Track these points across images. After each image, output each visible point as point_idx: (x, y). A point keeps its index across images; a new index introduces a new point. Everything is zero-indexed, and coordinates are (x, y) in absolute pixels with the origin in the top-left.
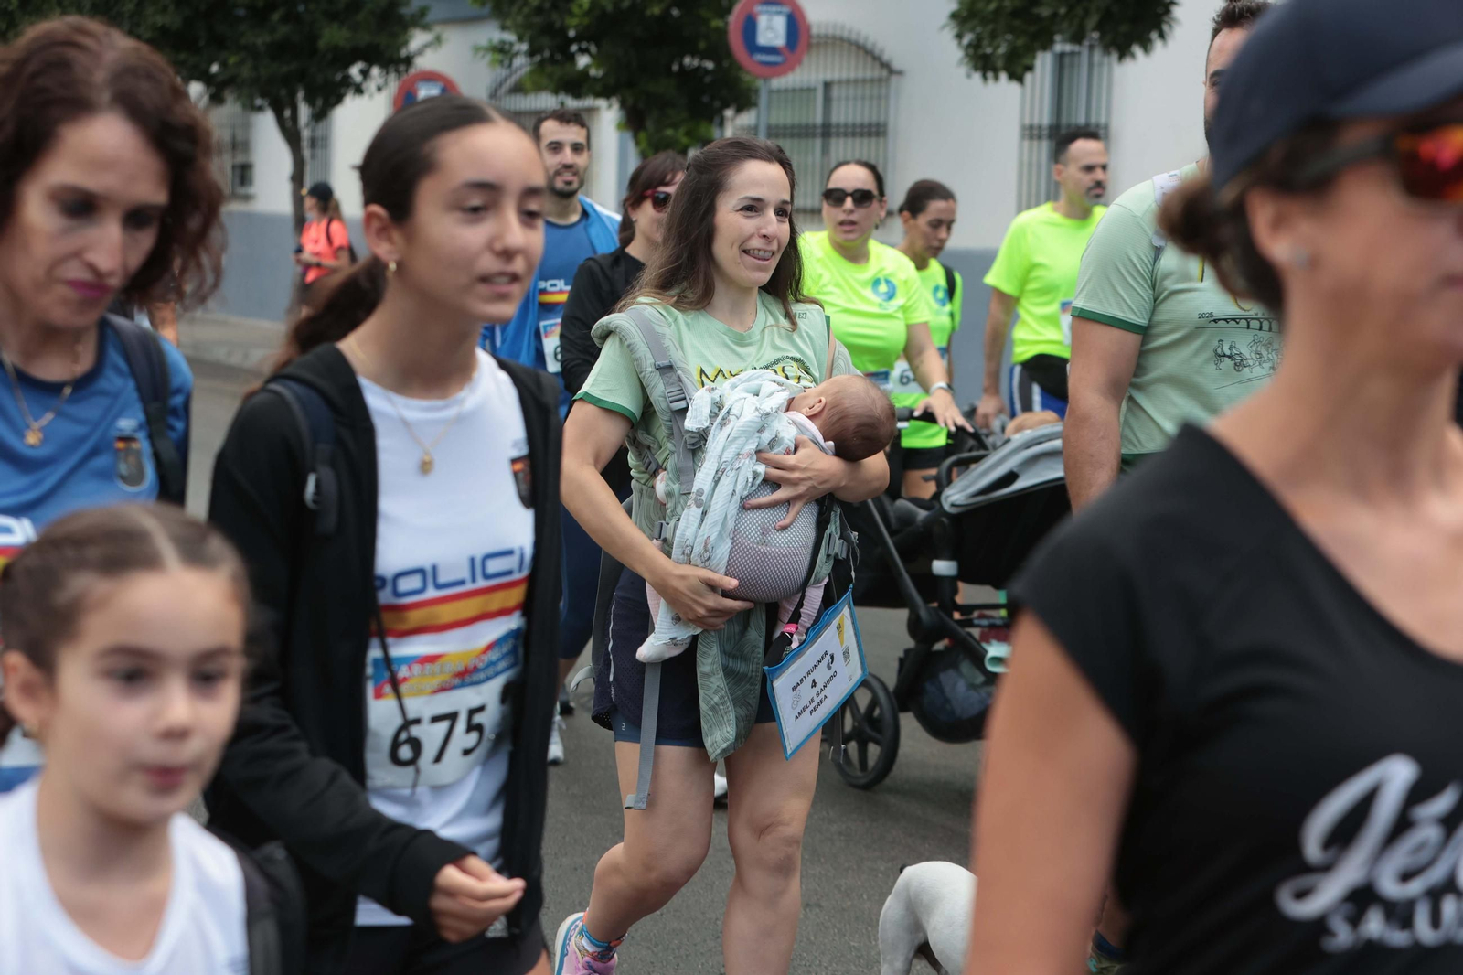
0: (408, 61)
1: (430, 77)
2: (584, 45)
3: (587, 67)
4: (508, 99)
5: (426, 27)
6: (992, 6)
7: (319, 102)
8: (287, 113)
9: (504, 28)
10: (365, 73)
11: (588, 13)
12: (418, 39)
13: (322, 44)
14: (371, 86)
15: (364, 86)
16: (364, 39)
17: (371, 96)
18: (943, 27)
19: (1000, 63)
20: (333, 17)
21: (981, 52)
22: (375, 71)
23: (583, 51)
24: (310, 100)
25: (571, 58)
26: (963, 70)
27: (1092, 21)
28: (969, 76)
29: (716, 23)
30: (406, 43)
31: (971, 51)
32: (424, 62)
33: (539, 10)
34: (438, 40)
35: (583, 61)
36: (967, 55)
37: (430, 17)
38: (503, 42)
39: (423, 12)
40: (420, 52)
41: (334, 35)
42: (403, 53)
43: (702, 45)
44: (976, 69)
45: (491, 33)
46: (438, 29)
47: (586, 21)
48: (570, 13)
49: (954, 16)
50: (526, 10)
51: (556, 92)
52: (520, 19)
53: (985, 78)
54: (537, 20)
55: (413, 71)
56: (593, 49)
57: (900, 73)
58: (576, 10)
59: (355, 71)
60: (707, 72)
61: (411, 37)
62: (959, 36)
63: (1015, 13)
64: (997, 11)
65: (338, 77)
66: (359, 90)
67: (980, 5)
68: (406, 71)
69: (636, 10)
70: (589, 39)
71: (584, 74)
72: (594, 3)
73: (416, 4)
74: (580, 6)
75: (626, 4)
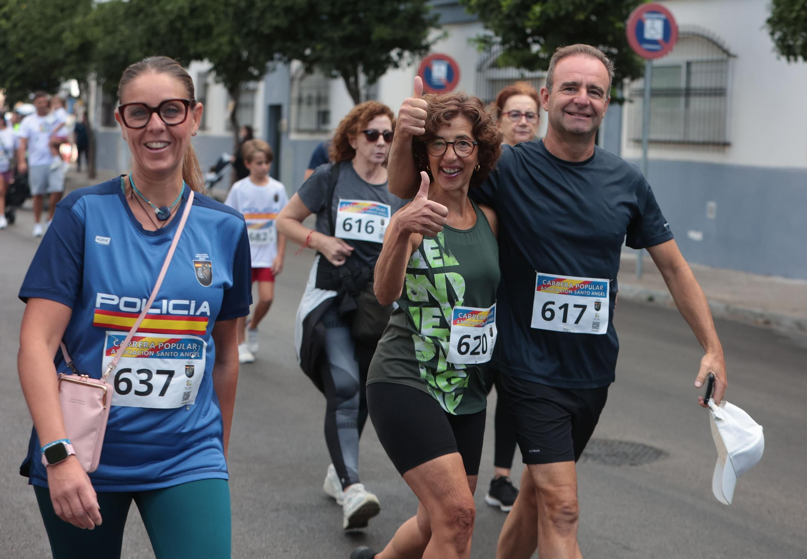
0: (427, 48)
1: (441, 58)
2: (537, 38)
3: (538, 52)
4: (488, 71)
5: (438, 27)
6: (794, 15)
7: (372, 73)
8: (352, 80)
9: (486, 27)
10: (400, 55)
11: (539, 18)
12: (433, 34)
13: (374, 37)
14: (404, 63)
15: (399, 64)
16: (400, 34)
17: (404, 70)
18: (762, 28)
19: (798, 50)
20: (381, 20)
21: (786, 43)
22: (407, 54)
23: (535, 42)
24: (366, 71)
25: (528, 46)
26: (775, 55)
28: (778, 59)
29: (619, 25)
30: (425, 37)
31: (780, 43)
32: (437, 49)
33: (508, 17)
34: (446, 35)
35: (535, 48)
36: (778, 45)
37: (441, 21)
38: (485, 36)
39: (436, 18)
40: (434, 42)
41: (381, 32)
42: (424, 43)
43: (610, 38)
44: (783, 54)
45: (479, 31)
46: (446, 28)
47: (538, 23)
48: (529, 19)
49: (769, 21)
50: (500, 17)
51: (518, 67)
52: (496, 22)
53: (789, 60)
54: (507, 22)
55: (430, 54)
56: (542, 40)
57: (735, 56)
58: (531, 16)
59: (394, 54)
60: (613, 55)
61: (428, 33)
62: (772, 34)
64: (796, 18)
65: (384, 57)
66: (396, 66)
67: (786, 14)
68: (425, 54)
69: (569, 16)
70: (539, 35)
71: (536, 56)
72: (543, 13)
73: (432, 13)
74: (534, 14)
75: (562, 13)
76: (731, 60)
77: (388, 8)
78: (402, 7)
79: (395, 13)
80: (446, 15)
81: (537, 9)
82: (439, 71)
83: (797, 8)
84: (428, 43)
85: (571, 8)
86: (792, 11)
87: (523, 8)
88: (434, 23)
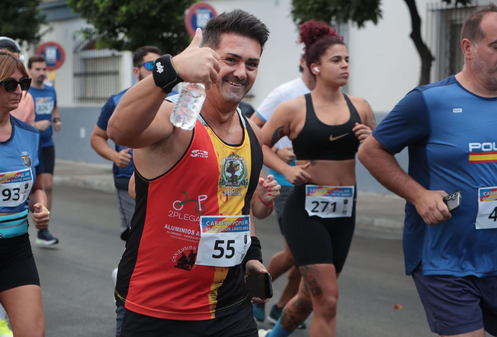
0: (39, 38)
1: (51, 45)
2: (122, 28)
3: (123, 38)
4: (82, 53)
5: (46, 23)
6: (309, 7)
9: (88, 22)
11: (125, 15)
12: (43, 29)
13: (2, 32)
16: (20, 29)
18: (288, 16)
20: (7, 20)
22: (25, 43)
23: (121, 31)
25: (116, 35)
27: (352, 12)
29: (179, 18)
30: (38, 30)
32: (46, 39)
33: (103, 15)
34: (51, 30)
35: (121, 36)
37: (47, 19)
38: (87, 29)
39: (44, 17)
40: (44, 34)
41: (7, 28)
42: (36, 35)
43: (173, 27)
45: (82, 24)
46: (51, 24)
47: (124, 18)
48: (118, 16)
49: (293, 12)
50: (98, 15)
51: (111, 49)
52: (95, 19)
54: (104, 19)
55: (41, 43)
56: (126, 30)
58: (119, 13)
60: (174, 39)
61: (39, 28)
62: (295, 20)
63: (318, 10)
64: (311, 9)
67: (303, 7)
68: (38, 42)
69: (146, 13)
70: (125, 26)
71: (122, 42)
72: (128, 11)
73: (42, 13)
74: (122, 12)
75: (141, 11)
77: (11, 11)
78: (20, 10)
79: (16, 15)
80: (50, 15)
81: (124, 9)
82: (51, 54)
83: (311, 2)
84: (39, 35)
85: (147, 7)
86: (307, 5)
87: (113, 8)
88: (43, 21)
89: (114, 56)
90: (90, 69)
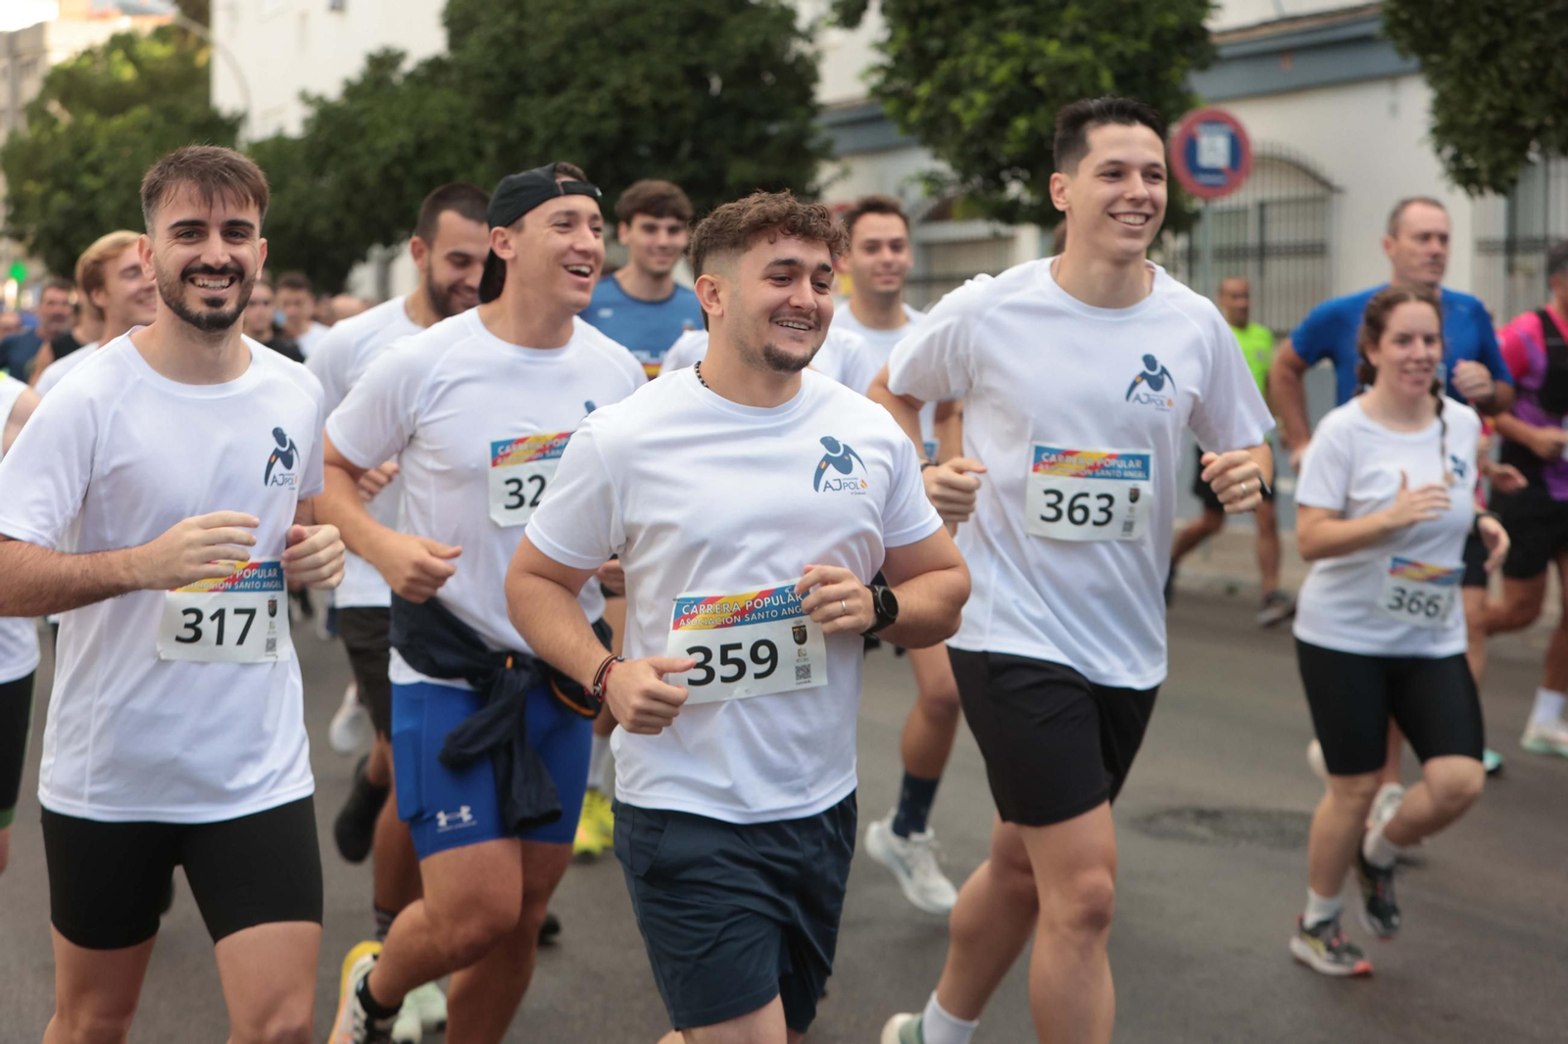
0: (817, 193)
2: (1017, 171)
3: (1019, 195)
4: (923, 228)
5: (834, 160)
6: (1474, 119)
9: (936, 156)
11: (1025, 140)
12: (826, 171)
13: (729, 177)
19: (1484, 176)
20: (741, 151)
21: (1463, 165)
23: (1015, 177)
25: (1001, 186)
26: (1445, 183)
28: (1452, 190)
30: (813, 176)
31: (1452, 165)
33: (972, 139)
34: (846, 174)
35: (1015, 190)
36: (1449, 169)
37: (837, 148)
38: (932, 173)
39: (830, 144)
40: (829, 184)
42: (811, 186)
44: (1459, 184)
45: (921, 161)
46: (846, 161)
47: (1021, 147)
48: (1006, 141)
49: (1433, 131)
50: (959, 139)
52: (953, 148)
54: (974, 149)
56: (1025, 174)
57: (1342, 190)
58: (1010, 134)
61: (817, 169)
62: (1439, 151)
63: (1498, 125)
64: (1479, 126)
67: (1460, 118)
70: (1022, 165)
71: (1016, 203)
72: (1031, 131)
73: (825, 135)
74: (1016, 132)
76: (1336, 197)
77: (751, 131)
78: (774, 129)
79: (763, 140)
80: (844, 140)
81: (1021, 124)
83: (1479, 106)
84: (817, 186)
86: (1469, 113)
87: (997, 122)
88: (826, 153)
89: (997, 239)
90: (939, 269)
